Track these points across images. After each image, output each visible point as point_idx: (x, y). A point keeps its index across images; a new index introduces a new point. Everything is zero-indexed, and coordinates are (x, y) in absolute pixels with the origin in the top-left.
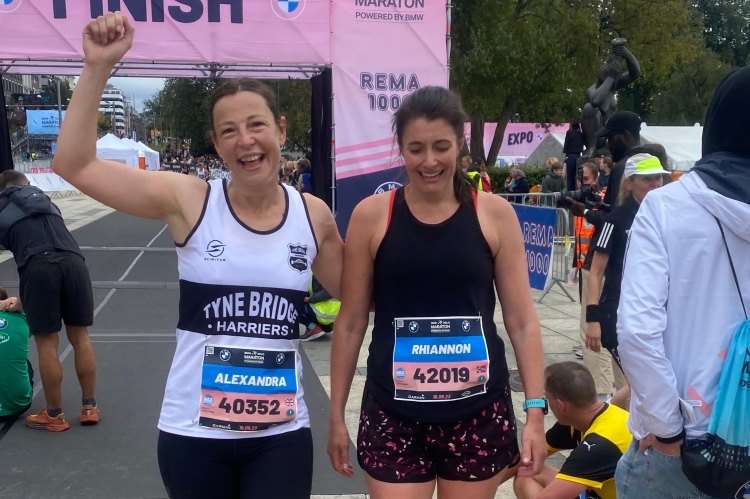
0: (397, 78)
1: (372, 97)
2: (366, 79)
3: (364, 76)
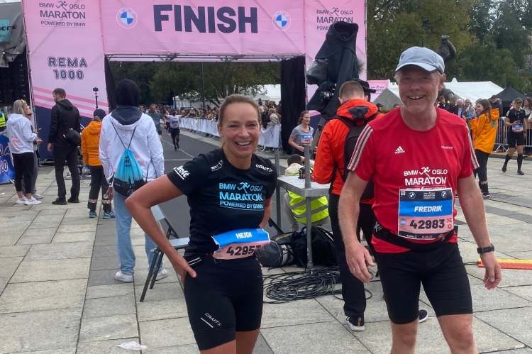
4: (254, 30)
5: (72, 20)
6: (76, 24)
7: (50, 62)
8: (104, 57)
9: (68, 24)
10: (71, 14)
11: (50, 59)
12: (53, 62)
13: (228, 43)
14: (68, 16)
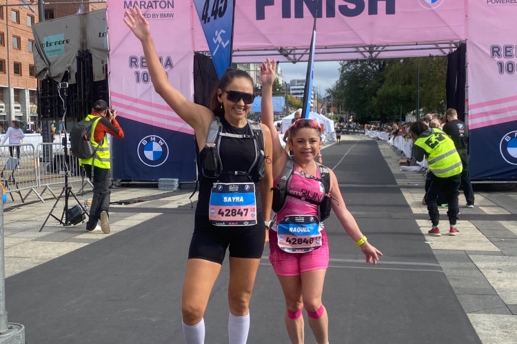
1: (501, 64)
2: (495, 51)
3: (493, 48)
4: (390, 10)
5: (158, 10)
6: (163, 16)
7: (132, 62)
8: (193, 54)
9: (154, 16)
10: (158, 4)
11: (132, 58)
12: (135, 63)
13: (352, 30)
14: (154, 6)
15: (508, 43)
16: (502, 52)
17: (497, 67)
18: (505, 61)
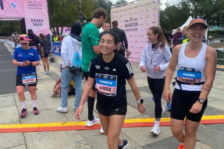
0: (38, 20)
1: (34, 24)
2: (32, 20)
15: (35, 19)
16: (34, 21)
17: (33, 25)
18: (35, 23)
